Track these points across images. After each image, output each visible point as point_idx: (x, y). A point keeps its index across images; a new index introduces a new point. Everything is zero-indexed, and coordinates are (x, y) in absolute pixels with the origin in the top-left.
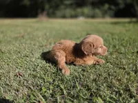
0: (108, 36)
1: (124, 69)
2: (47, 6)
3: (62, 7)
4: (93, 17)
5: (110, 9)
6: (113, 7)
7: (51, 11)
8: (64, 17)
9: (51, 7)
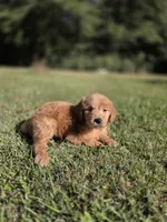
0: (135, 101)
1: (148, 158)
2: (49, 50)
3: (73, 53)
4: (121, 70)
5: (147, 60)
6: (152, 58)
7: (54, 58)
8: (75, 68)
9: (55, 52)
